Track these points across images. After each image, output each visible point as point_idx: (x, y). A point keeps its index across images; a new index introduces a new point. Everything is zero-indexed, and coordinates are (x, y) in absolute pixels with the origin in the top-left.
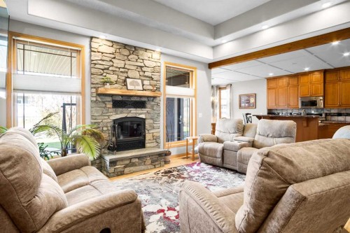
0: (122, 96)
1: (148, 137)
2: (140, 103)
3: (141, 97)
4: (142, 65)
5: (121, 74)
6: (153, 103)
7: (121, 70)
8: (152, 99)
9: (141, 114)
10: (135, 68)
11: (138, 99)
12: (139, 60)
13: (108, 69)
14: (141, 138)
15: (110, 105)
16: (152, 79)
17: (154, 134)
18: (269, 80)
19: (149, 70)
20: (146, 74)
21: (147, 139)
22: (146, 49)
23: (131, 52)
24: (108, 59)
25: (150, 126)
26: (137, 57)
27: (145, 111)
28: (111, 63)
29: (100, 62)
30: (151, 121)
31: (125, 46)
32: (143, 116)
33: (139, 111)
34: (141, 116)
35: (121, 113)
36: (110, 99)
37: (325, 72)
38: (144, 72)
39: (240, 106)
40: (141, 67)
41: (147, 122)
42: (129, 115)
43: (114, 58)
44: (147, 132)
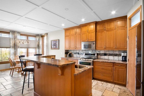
18: (67, 30)
37: (96, 23)
39: (51, 48)
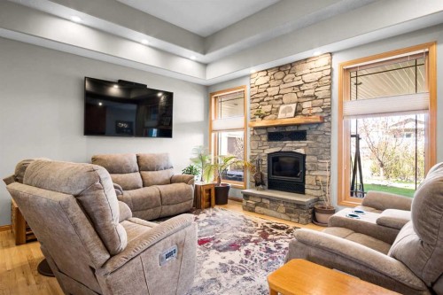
0: (276, 127)
1: (309, 179)
2: (298, 134)
3: (298, 125)
4: (301, 82)
5: (276, 102)
6: (316, 133)
7: (276, 97)
8: (315, 126)
9: (299, 148)
10: (290, 90)
11: (295, 129)
12: (296, 79)
13: (263, 101)
14: (299, 180)
15: (265, 138)
16: (316, 98)
17: (320, 178)
19: (311, 86)
20: (306, 93)
21: (307, 182)
22: (306, 59)
23: (287, 72)
24: (263, 90)
25: (312, 165)
26: (293, 75)
27: (303, 143)
28: (266, 94)
29: (256, 96)
30: (314, 159)
31: (279, 68)
32: (301, 151)
33: (296, 143)
34: (298, 151)
35: (275, 146)
36: (264, 131)
38: (303, 91)
40: (299, 86)
41: (307, 159)
42: (284, 149)
43: (269, 87)
44: (307, 172)
